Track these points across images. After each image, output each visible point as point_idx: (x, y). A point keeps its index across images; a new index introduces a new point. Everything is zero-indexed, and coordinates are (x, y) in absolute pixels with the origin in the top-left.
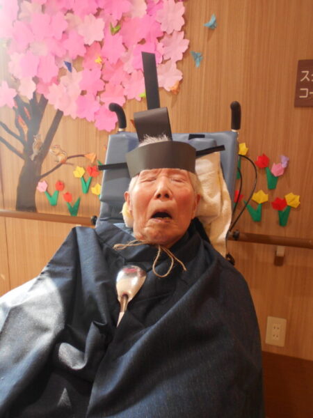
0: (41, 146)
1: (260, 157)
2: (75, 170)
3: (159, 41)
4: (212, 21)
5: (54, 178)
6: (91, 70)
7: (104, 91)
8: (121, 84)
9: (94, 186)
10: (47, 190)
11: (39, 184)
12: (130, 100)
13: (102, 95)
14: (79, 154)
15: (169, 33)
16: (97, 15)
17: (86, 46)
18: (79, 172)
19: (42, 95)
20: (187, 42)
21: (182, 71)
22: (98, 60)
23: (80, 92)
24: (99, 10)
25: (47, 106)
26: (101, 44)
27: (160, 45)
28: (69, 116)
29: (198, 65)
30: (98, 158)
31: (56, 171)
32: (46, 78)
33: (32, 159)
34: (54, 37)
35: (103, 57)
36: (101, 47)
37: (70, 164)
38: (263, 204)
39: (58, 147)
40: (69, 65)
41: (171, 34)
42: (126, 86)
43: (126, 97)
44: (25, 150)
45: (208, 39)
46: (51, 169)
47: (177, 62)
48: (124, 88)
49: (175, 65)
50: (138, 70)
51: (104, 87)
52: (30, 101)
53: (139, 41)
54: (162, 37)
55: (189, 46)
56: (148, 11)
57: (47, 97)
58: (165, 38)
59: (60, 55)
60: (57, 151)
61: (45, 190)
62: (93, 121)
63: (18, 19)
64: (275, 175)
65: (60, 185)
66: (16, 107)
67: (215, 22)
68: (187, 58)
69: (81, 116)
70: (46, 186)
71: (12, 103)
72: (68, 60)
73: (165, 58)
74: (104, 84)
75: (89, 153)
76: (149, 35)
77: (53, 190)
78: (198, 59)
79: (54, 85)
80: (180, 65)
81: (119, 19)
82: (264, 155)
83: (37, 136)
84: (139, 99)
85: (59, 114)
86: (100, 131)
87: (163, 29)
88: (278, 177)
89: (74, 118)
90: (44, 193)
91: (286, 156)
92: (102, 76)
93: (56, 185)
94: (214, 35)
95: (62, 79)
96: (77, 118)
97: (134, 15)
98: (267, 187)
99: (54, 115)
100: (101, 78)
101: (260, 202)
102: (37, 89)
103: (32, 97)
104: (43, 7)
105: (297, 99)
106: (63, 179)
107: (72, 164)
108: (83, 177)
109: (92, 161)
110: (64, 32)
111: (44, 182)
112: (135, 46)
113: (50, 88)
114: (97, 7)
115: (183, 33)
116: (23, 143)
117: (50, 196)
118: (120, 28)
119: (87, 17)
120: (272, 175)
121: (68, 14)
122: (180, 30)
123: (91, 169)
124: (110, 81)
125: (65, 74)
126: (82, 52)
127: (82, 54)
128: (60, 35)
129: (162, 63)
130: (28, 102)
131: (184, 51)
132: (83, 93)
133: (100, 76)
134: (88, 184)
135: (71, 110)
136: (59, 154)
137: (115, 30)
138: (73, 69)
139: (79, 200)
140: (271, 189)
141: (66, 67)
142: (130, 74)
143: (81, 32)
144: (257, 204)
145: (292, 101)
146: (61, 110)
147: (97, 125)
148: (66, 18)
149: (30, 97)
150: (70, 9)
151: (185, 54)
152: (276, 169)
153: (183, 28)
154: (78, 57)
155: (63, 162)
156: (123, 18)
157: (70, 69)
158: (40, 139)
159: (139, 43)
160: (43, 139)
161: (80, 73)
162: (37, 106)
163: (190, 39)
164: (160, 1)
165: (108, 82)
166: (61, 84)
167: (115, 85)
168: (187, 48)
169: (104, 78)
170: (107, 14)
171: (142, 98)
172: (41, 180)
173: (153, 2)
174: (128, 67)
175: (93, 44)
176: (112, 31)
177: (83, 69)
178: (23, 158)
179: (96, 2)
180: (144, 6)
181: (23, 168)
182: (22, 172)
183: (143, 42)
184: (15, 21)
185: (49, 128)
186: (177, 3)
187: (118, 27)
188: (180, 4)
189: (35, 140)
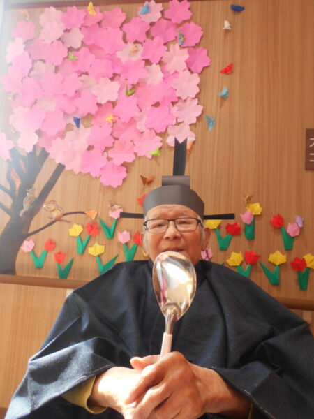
0: (33, 201)
1: (275, 217)
2: (71, 228)
3: (173, 105)
4: (224, 91)
5: (43, 237)
6: (101, 127)
7: (112, 147)
8: (132, 141)
9: (91, 246)
10: (33, 250)
11: (25, 243)
12: (140, 157)
13: (110, 151)
14: (78, 210)
15: (184, 98)
16: (112, 79)
17: (99, 105)
18: (76, 230)
19: (43, 149)
20: (201, 108)
21: (195, 133)
22: (110, 118)
23: (87, 147)
24: (115, 75)
25: (48, 159)
26: (113, 104)
27: (174, 109)
28: (72, 171)
29: (210, 129)
30: (99, 216)
31: (48, 228)
32: (51, 132)
33: (21, 215)
34: (65, 95)
35: (114, 116)
36: (114, 107)
37: (66, 221)
38: (281, 265)
39: (54, 202)
40: (77, 121)
41: (185, 101)
42: (137, 144)
43: (136, 154)
44: (13, 205)
45: (221, 106)
46: (42, 226)
47: (190, 125)
48: (134, 145)
49: (188, 127)
50: (150, 129)
51: (114, 143)
52: (28, 154)
53: (153, 104)
54: (177, 102)
55: (203, 112)
56: (164, 79)
57: (49, 150)
58: (180, 103)
59: (69, 111)
60: (52, 207)
61: (30, 250)
62: (98, 176)
63: (29, 76)
64: (292, 235)
65: (51, 245)
66: (11, 159)
67: (227, 92)
68: (200, 123)
69: (84, 172)
70: (34, 244)
72: (78, 116)
73: (179, 121)
74: (114, 140)
75: (89, 210)
76: (164, 99)
77: (41, 250)
78: (211, 123)
79: (59, 139)
80: (194, 128)
81: (135, 83)
82: (279, 215)
83: (30, 190)
84: (150, 157)
85: (61, 168)
86: (104, 187)
87: (178, 95)
88: (294, 237)
89: (77, 173)
90: (29, 253)
91: (301, 216)
92: (112, 132)
93: (46, 245)
94: (227, 104)
95: (69, 134)
96: (80, 173)
97: (149, 82)
98: (283, 248)
99: (53, 169)
100: (111, 135)
101: (277, 264)
102: (38, 143)
103: (31, 150)
104: (57, 69)
105: (307, 163)
106: (55, 238)
107: (69, 222)
108: (79, 235)
109: (93, 218)
110: (76, 92)
111: (31, 241)
112: (149, 108)
113: (54, 142)
114: (113, 72)
115: (197, 99)
116: (12, 196)
117: (36, 257)
119: (102, 80)
120: (288, 235)
121: (83, 76)
122: (194, 97)
123: (91, 226)
124: (120, 138)
125: (72, 130)
126: (94, 110)
127: (93, 112)
128: (72, 93)
129: (175, 125)
130: (26, 155)
131: (198, 115)
132: (90, 148)
133: (110, 132)
134: (84, 243)
135: (74, 165)
136: (54, 210)
137: (130, 93)
138: (81, 125)
139: (72, 262)
140: (288, 249)
141: (74, 124)
142: (142, 133)
143: (94, 92)
144: (275, 265)
145: (303, 164)
146: (62, 163)
147: (103, 180)
148: (80, 78)
149: (29, 149)
150: (84, 71)
151: (199, 118)
152: (291, 229)
153: (198, 96)
154: (89, 114)
155: (59, 219)
156: (138, 83)
157: (78, 125)
158: (33, 194)
159: (153, 106)
160: (37, 194)
161: (89, 129)
162: (40, 156)
163: (203, 105)
164: (176, 72)
165: (118, 139)
166: (66, 138)
167: (125, 143)
168: (200, 113)
169: (115, 134)
170: (122, 79)
171: (153, 156)
172: (28, 238)
173: (168, 72)
174: (140, 126)
175: (105, 104)
176: (127, 93)
177: (92, 125)
178: (9, 214)
179: (113, 67)
180: (161, 75)
181: (7, 225)
182: (5, 229)
183: (157, 104)
184: (25, 77)
185: (46, 182)
186: (193, 75)
187: (133, 91)
188: (196, 75)
189: (28, 194)
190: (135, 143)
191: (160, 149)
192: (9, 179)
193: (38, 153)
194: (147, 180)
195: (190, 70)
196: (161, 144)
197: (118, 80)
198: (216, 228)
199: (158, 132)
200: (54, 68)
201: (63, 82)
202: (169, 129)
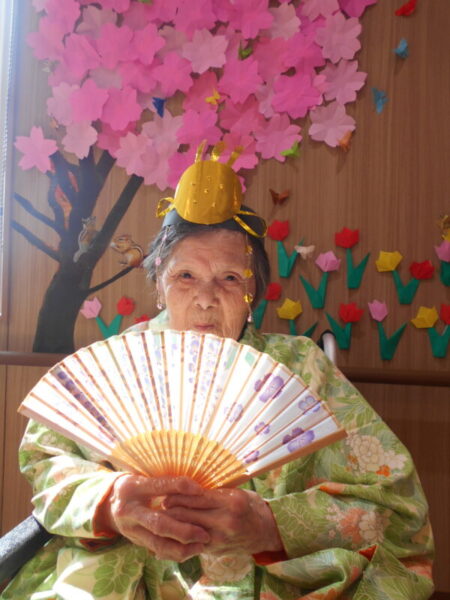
0: (94, 236)
3: (318, 73)
4: (402, 47)
5: (115, 291)
6: (199, 112)
8: (251, 134)
10: (99, 315)
11: (87, 303)
12: (266, 160)
15: (334, 61)
16: (214, 32)
17: (195, 76)
19: (106, 151)
20: (363, 75)
21: (354, 117)
22: (212, 98)
23: (178, 147)
24: (218, 24)
25: (113, 169)
26: (217, 73)
27: (320, 79)
28: (154, 186)
29: (379, 110)
32: (118, 123)
33: (76, 259)
34: (137, 62)
35: (221, 94)
36: (218, 78)
39: (127, 237)
40: (160, 105)
41: (337, 65)
42: (261, 140)
43: (258, 155)
44: (61, 245)
45: (396, 73)
46: (110, 277)
47: (347, 105)
48: (256, 140)
49: (344, 108)
50: (282, 113)
51: (222, 139)
52: (81, 161)
53: (284, 71)
54: (323, 68)
55: (366, 82)
56: (303, 28)
57: (116, 154)
58: (327, 69)
59: (147, 90)
60: (125, 245)
61: (95, 315)
63: (75, 31)
65: (127, 305)
66: (53, 171)
67: (407, 48)
68: (363, 100)
70: (100, 306)
71: (47, 165)
72: (160, 96)
73: (328, 99)
74: (221, 134)
76: (302, 62)
77: (111, 315)
78: (381, 101)
79: (131, 135)
80: (352, 109)
81: (253, 37)
83: (87, 220)
84: (283, 160)
85: (136, 182)
87: (326, 54)
89: (163, 189)
90: (94, 318)
92: (219, 120)
93: (120, 306)
94: (405, 68)
95: (147, 127)
96: (168, 189)
97: (275, 35)
99: (123, 184)
100: (217, 124)
102: (97, 142)
103: (86, 155)
104: (120, 18)
106: (132, 294)
110: (156, 56)
111: (96, 299)
112: (277, 78)
113: (123, 141)
114: (215, 20)
115: (356, 62)
116: (60, 231)
117: (105, 325)
118: (252, 53)
119: (197, 34)
121: (167, 28)
122: (352, 58)
124: (232, 129)
125: (152, 120)
126: (186, 84)
127: (185, 88)
128: (150, 60)
129: (322, 105)
130: (77, 163)
131: (358, 88)
132: (183, 148)
133: (215, 122)
135: (157, 177)
136: (127, 251)
137: (244, 53)
138: (166, 112)
141: (154, 109)
142: (268, 120)
143: (186, 54)
146: (139, 174)
148: (161, 32)
149: (84, 153)
150: (167, 21)
151: (359, 93)
153: (357, 56)
154: (178, 92)
155: (136, 265)
156: (258, 38)
157: (161, 113)
158: (94, 226)
159: (283, 74)
160: (99, 227)
161: (179, 119)
162: (100, 164)
163: (367, 72)
164: (321, 17)
165: (228, 131)
166: (144, 133)
167: (240, 137)
168: (363, 84)
169: (222, 124)
170: (231, 30)
171: (287, 157)
172: (90, 297)
173: (307, 18)
174: (265, 108)
175: (205, 74)
176: (240, 53)
177: (184, 111)
178: (57, 259)
179: (215, 12)
180: (296, 22)
181: (55, 276)
182: (52, 283)
183: (291, 72)
184: (69, 35)
185: (112, 206)
186: (349, 20)
187: (250, 50)
188: (354, 20)
189: (84, 226)
190: (258, 138)
191: (300, 144)
192: (52, 203)
193: (97, 160)
194: (280, 197)
195: (343, 12)
196: (300, 138)
197: (223, 33)
198: (393, 269)
199: (295, 117)
200: (114, 17)
201: (132, 41)
202: (311, 113)
